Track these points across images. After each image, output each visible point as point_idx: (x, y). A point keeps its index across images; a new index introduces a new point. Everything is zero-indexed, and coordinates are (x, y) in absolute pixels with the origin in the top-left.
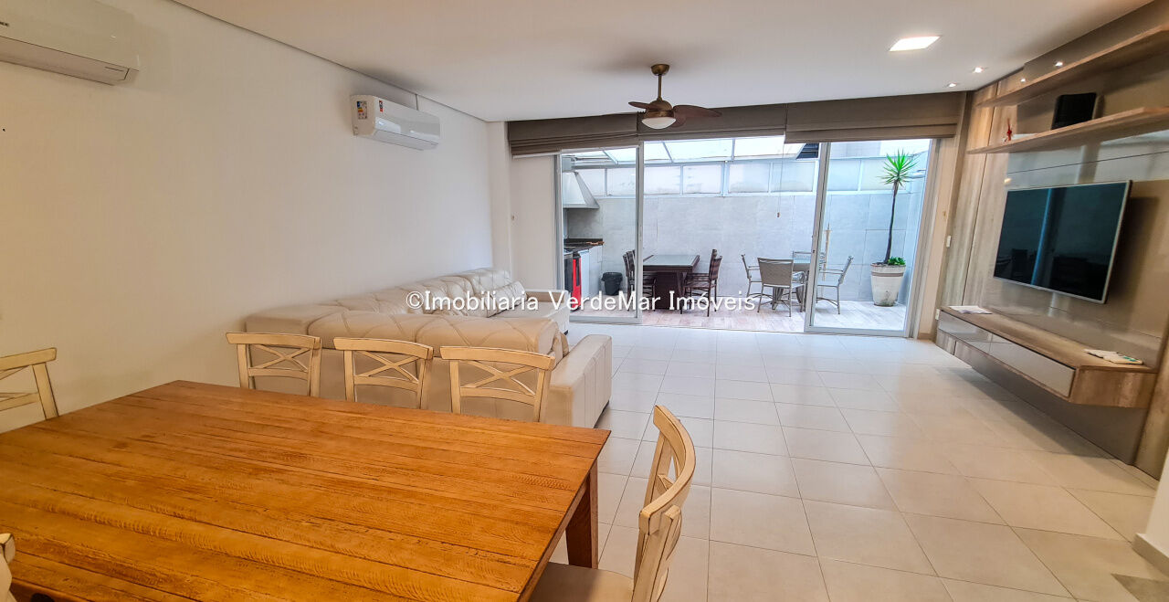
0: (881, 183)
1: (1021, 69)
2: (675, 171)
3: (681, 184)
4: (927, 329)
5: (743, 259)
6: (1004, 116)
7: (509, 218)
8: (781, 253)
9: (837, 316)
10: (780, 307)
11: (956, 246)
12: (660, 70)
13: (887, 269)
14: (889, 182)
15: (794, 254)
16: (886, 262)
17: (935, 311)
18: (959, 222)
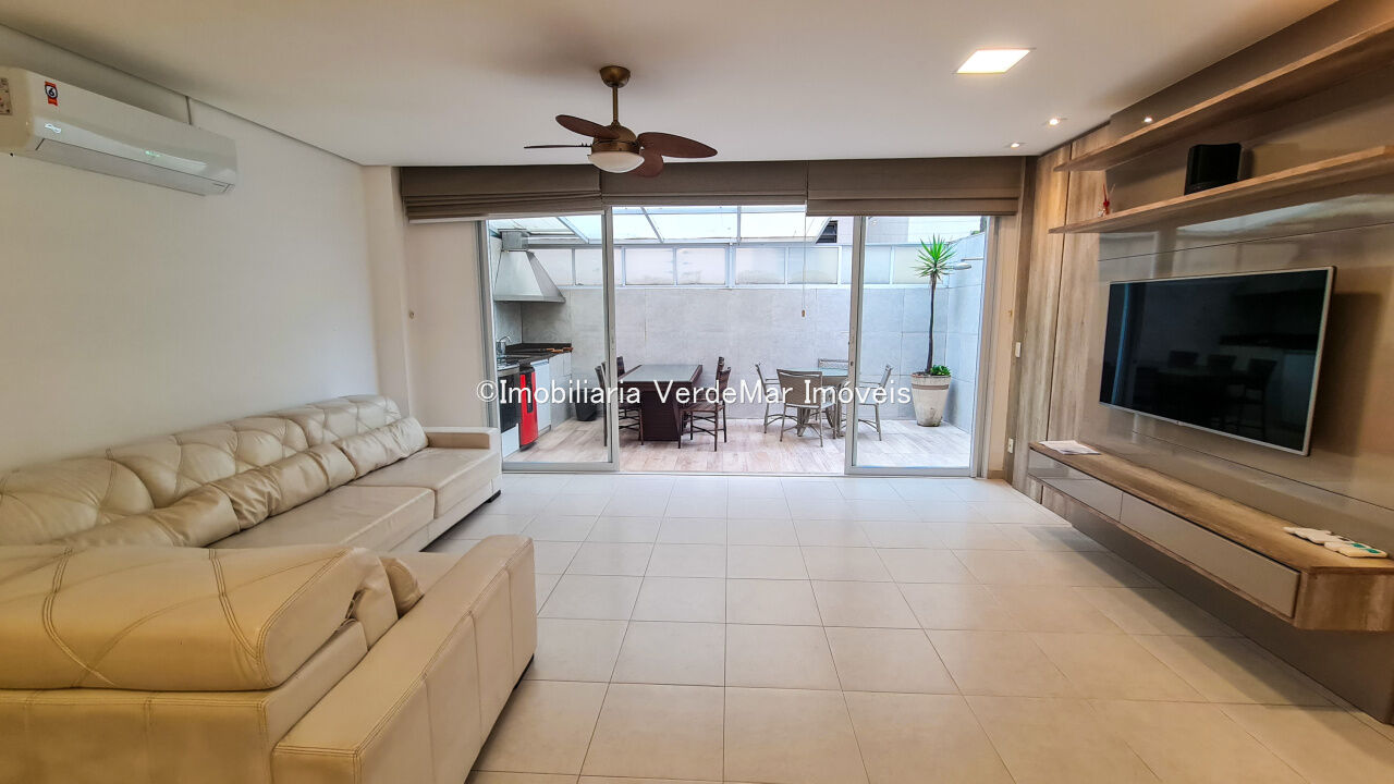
0: (916, 275)
1: (1107, 123)
2: (666, 254)
3: (675, 272)
4: (998, 463)
5: (758, 370)
6: (1086, 184)
7: (405, 317)
8: (804, 363)
9: (878, 444)
10: (808, 432)
11: (1030, 356)
12: (615, 78)
13: (930, 381)
14: (925, 273)
15: (820, 362)
16: (928, 372)
17: (1007, 441)
18: (1031, 324)
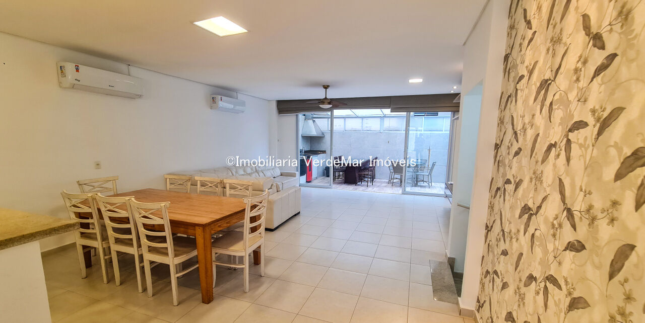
2: (360, 120)
3: (362, 126)
7: (277, 140)
12: (326, 87)
